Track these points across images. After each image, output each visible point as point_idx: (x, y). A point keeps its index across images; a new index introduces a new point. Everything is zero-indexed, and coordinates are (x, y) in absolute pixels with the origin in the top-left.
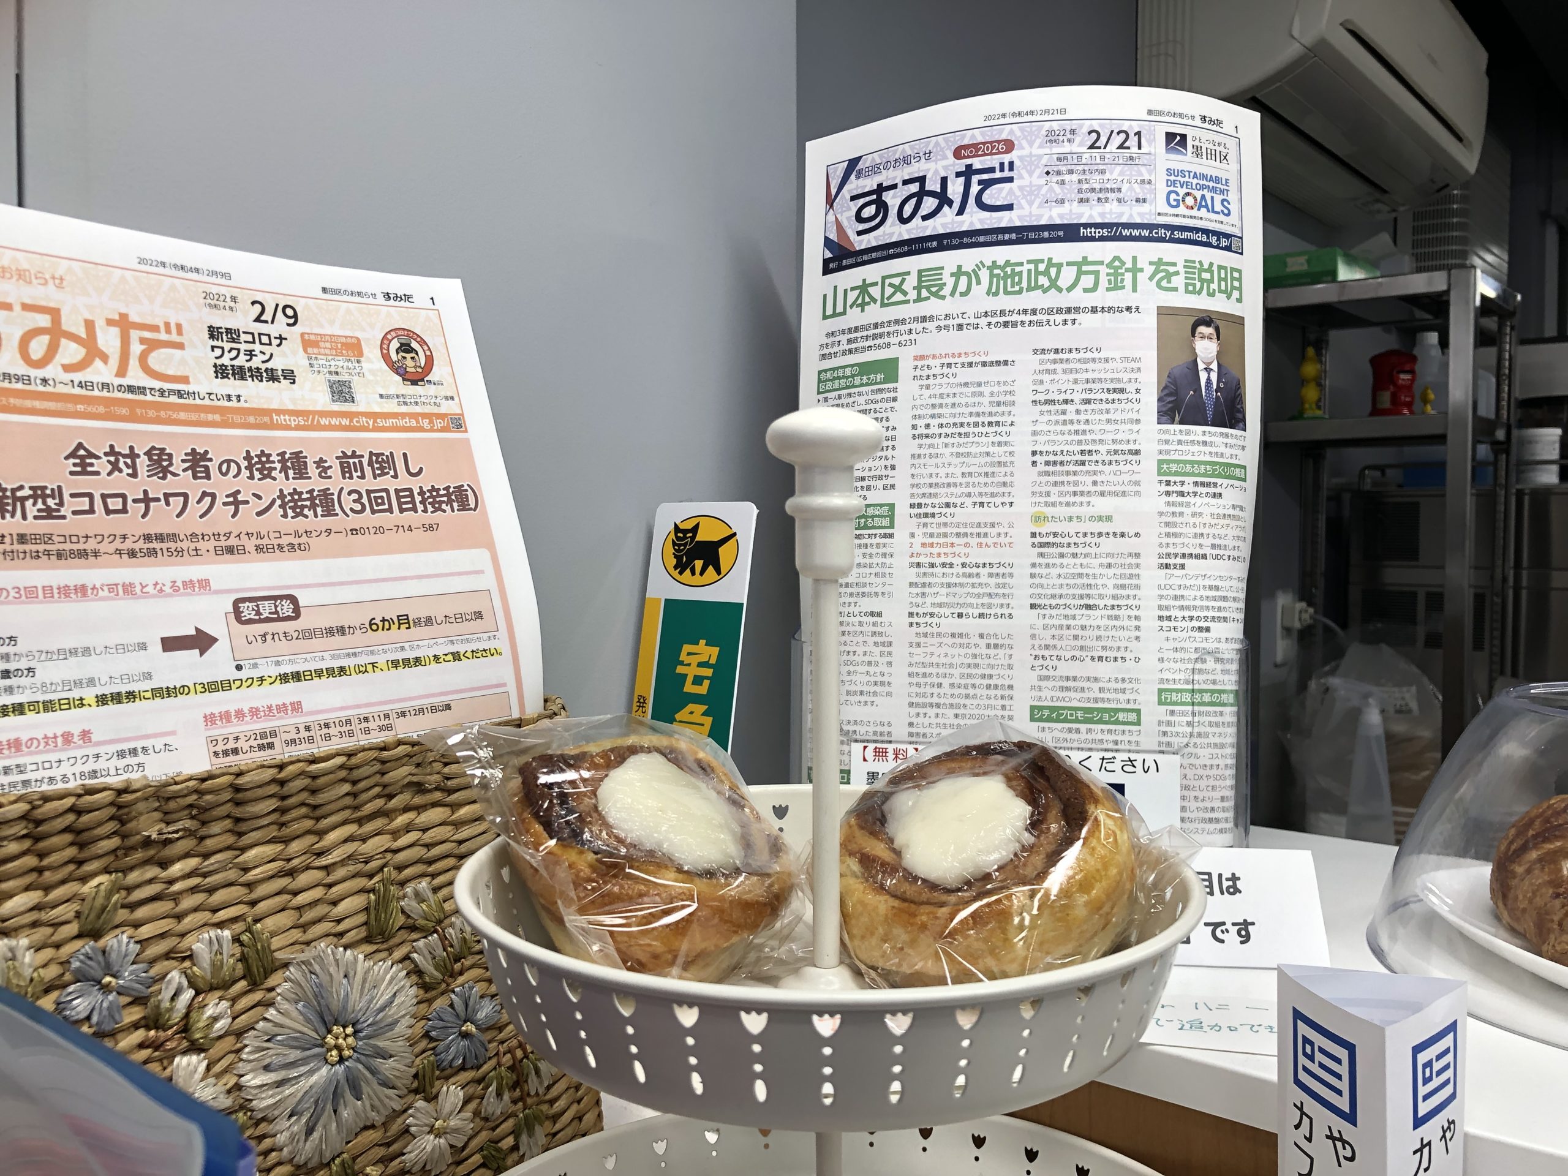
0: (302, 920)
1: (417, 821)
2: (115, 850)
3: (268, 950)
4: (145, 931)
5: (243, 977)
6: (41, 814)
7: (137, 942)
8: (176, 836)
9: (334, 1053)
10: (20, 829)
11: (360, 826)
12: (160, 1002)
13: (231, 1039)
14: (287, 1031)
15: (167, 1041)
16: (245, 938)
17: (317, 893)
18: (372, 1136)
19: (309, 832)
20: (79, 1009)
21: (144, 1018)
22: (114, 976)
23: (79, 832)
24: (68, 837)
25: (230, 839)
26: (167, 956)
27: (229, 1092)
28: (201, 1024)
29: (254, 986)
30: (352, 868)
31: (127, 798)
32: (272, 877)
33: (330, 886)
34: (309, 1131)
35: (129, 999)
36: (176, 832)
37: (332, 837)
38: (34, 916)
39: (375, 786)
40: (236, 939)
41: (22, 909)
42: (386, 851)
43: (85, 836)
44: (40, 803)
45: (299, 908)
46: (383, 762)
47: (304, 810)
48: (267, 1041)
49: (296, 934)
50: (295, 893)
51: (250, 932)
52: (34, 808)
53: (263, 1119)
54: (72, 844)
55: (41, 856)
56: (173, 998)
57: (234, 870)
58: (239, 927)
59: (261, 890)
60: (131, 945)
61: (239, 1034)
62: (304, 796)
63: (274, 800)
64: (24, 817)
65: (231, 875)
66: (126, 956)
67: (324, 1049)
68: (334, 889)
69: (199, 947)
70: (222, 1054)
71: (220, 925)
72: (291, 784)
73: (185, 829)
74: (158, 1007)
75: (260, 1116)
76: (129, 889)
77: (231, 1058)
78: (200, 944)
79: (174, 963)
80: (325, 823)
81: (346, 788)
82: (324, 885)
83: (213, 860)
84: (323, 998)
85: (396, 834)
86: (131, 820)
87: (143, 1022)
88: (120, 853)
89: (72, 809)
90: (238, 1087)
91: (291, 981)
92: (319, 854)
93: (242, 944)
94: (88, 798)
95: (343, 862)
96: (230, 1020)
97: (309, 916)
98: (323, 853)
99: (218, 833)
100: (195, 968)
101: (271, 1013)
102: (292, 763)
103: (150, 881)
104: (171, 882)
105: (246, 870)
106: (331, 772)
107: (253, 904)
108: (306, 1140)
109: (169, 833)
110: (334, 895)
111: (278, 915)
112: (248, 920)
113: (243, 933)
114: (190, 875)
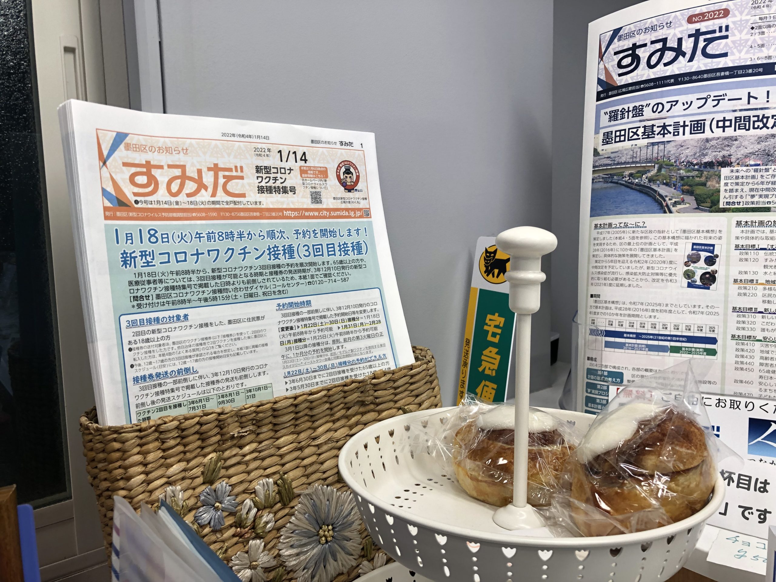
0: (307, 472)
1: (361, 420)
2: (219, 441)
3: (290, 488)
4: (234, 480)
5: (280, 502)
6: (184, 426)
7: (230, 486)
8: (246, 434)
9: (323, 538)
10: (175, 433)
11: (334, 423)
12: (241, 514)
13: (275, 532)
15: (245, 533)
16: (279, 482)
17: (313, 459)
18: (342, 578)
19: (309, 428)
20: (205, 519)
21: (235, 522)
22: (220, 503)
25: (271, 434)
26: (244, 492)
27: (275, 557)
28: (261, 525)
29: (284, 506)
30: (330, 445)
31: (223, 416)
32: (292, 451)
33: (320, 455)
34: (313, 576)
35: (227, 514)
36: (246, 432)
37: (320, 430)
38: (183, 474)
39: (341, 404)
40: (275, 483)
41: (177, 472)
42: (346, 436)
43: (204, 436)
45: (305, 467)
46: (345, 392)
47: (307, 418)
48: (292, 533)
49: (304, 479)
50: (303, 459)
51: (282, 479)
52: (181, 423)
53: (291, 571)
55: (185, 446)
56: (247, 513)
57: (273, 449)
58: (277, 477)
59: (287, 458)
60: (227, 487)
61: (278, 530)
62: (307, 412)
63: (292, 414)
64: (177, 427)
65: (272, 451)
66: (225, 493)
67: (319, 537)
68: (322, 456)
69: (257, 487)
70: (271, 539)
71: (268, 476)
72: (301, 406)
73: (250, 430)
74: (240, 517)
75: (290, 569)
76: (226, 460)
77: (275, 540)
79: (247, 495)
80: (317, 424)
81: (327, 406)
82: (317, 454)
83: (263, 444)
84: (317, 511)
86: (225, 427)
87: (234, 524)
88: (221, 443)
89: (198, 423)
90: (279, 554)
91: (302, 503)
92: (314, 439)
93: (278, 486)
95: (325, 443)
96: (274, 523)
97: (310, 470)
98: (316, 438)
99: (266, 431)
100: (257, 498)
101: (293, 519)
102: (300, 396)
103: (235, 456)
104: (244, 456)
105: (279, 448)
106: (320, 399)
107: (283, 465)
109: (243, 433)
110: (321, 460)
111: (295, 471)
112: (281, 473)
113: (278, 480)
114: (252, 452)
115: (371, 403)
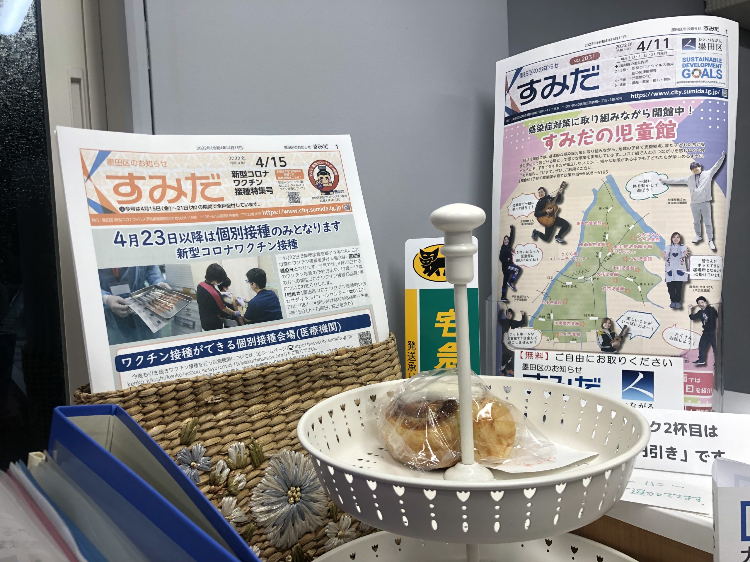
0: (276, 438)
1: (326, 393)
2: (194, 407)
3: (260, 452)
4: (209, 442)
5: (250, 464)
6: (162, 392)
7: (205, 447)
8: (219, 401)
9: (292, 499)
10: (154, 399)
11: (301, 395)
12: (215, 474)
13: (246, 491)
14: (270, 488)
15: (219, 491)
16: (250, 446)
17: (283, 426)
18: (309, 537)
19: (278, 398)
21: (209, 480)
22: (196, 462)
23: (178, 400)
24: (174, 402)
25: (243, 402)
26: (218, 453)
27: (247, 514)
28: (233, 484)
29: (255, 468)
30: (298, 415)
31: (197, 384)
32: (262, 419)
33: (288, 423)
34: (282, 533)
35: (202, 472)
36: (219, 399)
37: (288, 401)
38: (162, 436)
39: (307, 377)
40: (247, 447)
41: (157, 433)
43: (181, 401)
44: (161, 387)
45: (274, 433)
46: (310, 366)
47: (275, 388)
48: (262, 492)
49: (273, 445)
50: (273, 426)
51: (253, 444)
52: (159, 390)
53: (262, 527)
54: (176, 404)
55: (163, 410)
56: (221, 472)
57: (245, 416)
58: (248, 441)
59: (258, 425)
60: (202, 449)
61: (250, 489)
62: (274, 382)
63: (261, 384)
64: (156, 394)
65: (243, 418)
66: (200, 453)
67: (287, 497)
68: (290, 424)
69: (230, 450)
70: (243, 497)
71: (240, 440)
72: (268, 377)
73: (222, 398)
74: (214, 476)
75: (260, 525)
76: (201, 424)
77: (247, 499)
78: (231, 448)
79: (221, 457)
80: (285, 394)
81: (294, 378)
82: (286, 423)
83: (236, 411)
84: (285, 474)
85: (317, 399)
86: (200, 394)
87: (209, 482)
88: (196, 408)
89: (174, 390)
90: (250, 512)
91: (272, 466)
92: (282, 408)
93: (249, 449)
94: (181, 385)
95: (292, 412)
96: (245, 483)
97: (279, 436)
98: (284, 408)
99: (238, 400)
100: (230, 459)
101: (263, 480)
102: (268, 367)
103: (210, 421)
104: (218, 421)
105: (250, 416)
106: (286, 371)
107: (254, 431)
108: (281, 537)
109: (216, 400)
110: (289, 428)
111: (265, 436)
112: (252, 438)
113: (250, 444)
114: (226, 418)
115: (335, 378)
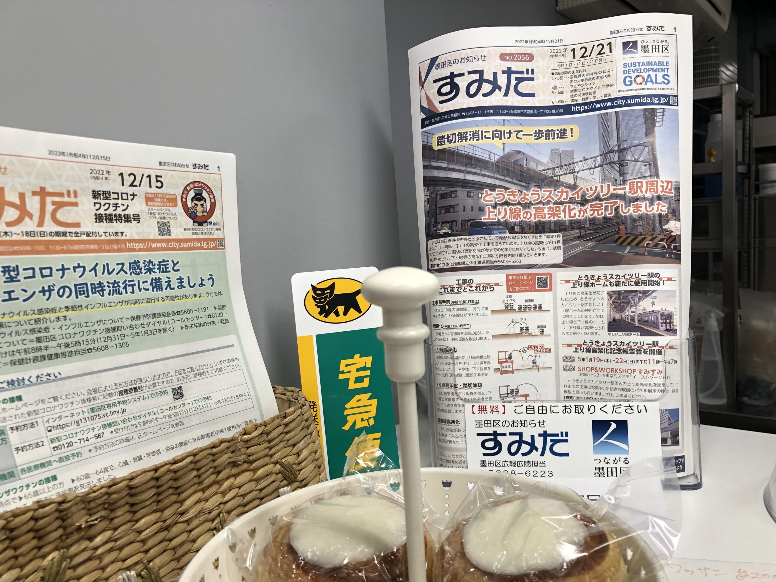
0: (176, 555)
1: (235, 483)
2: (61, 536)
3: (158, 578)
6: (14, 525)
8: (96, 522)
10: (2, 535)
11: (204, 492)
16: (143, 573)
17: (183, 537)
19: (175, 502)
23: (37, 531)
24: (31, 535)
25: (128, 516)
30: (202, 518)
31: (65, 506)
32: (156, 533)
33: (190, 531)
36: (96, 519)
37: (188, 503)
39: (211, 468)
40: (139, 575)
42: (220, 504)
43: (41, 533)
44: (12, 518)
45: (174, 549)
46: (214, 455)
47: (171, 491)
49: (174, 564)
50: (171, 540)
51: (147, 569)
52: (8, 522)
54: (34, 538)
55: (16, 549)
57: (133, 534)
58: (140, 567)
59: (150, 543)
62: (171, 483)
63: (153, 489)
65: (131, 537)
68: (193, 533)
71: (128, 569)
72: (163, 479)
73: (101, 517)
76: (72, 558)
80: (184, 495)
81: (195, 473)
82: (187, 532)
83: (119, 531)
85: (224, 493)
86: (69, 518)
88: (63, 538)
89: (32, 519)
92: (182, 514)
93: (142, 578)
94: (42, 511)
95: (196, 516)
97: (179, 552)
98: (184, 513)
99: (121, 515)
102: (162, 466)
103: (84, 550)
104: (96, 549)
105: (140, 532)
106: (186, 466)
107: (147, 552)
109: (92, 521)
110: (192, 538)
111: (162, 556)
112: (145, 562)
113: (142, 571)
114: (106, 542)
115: (244, 462)
